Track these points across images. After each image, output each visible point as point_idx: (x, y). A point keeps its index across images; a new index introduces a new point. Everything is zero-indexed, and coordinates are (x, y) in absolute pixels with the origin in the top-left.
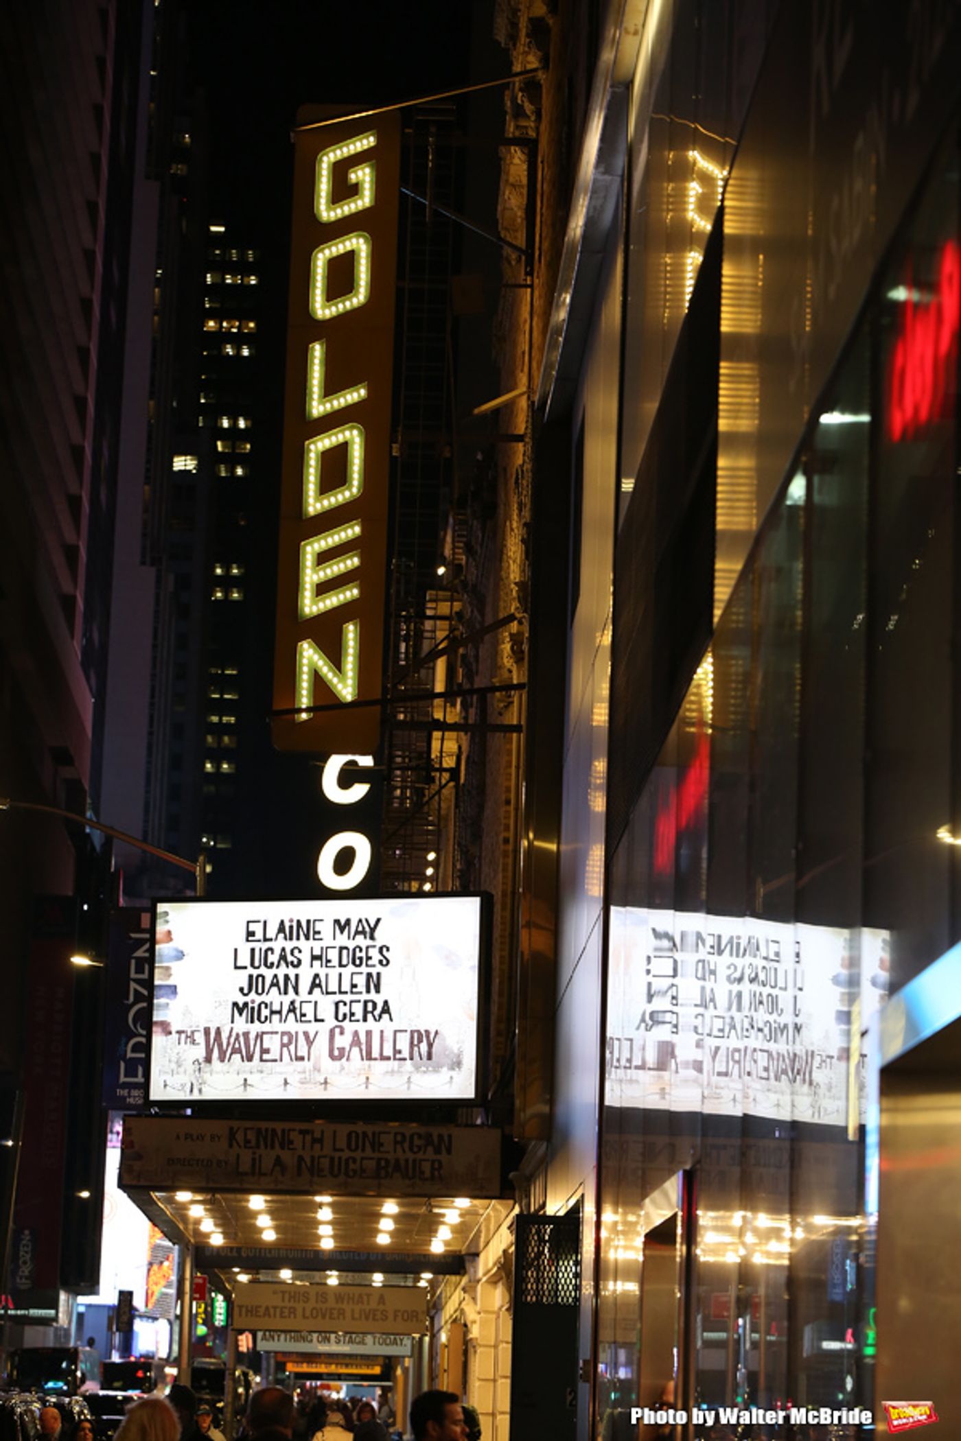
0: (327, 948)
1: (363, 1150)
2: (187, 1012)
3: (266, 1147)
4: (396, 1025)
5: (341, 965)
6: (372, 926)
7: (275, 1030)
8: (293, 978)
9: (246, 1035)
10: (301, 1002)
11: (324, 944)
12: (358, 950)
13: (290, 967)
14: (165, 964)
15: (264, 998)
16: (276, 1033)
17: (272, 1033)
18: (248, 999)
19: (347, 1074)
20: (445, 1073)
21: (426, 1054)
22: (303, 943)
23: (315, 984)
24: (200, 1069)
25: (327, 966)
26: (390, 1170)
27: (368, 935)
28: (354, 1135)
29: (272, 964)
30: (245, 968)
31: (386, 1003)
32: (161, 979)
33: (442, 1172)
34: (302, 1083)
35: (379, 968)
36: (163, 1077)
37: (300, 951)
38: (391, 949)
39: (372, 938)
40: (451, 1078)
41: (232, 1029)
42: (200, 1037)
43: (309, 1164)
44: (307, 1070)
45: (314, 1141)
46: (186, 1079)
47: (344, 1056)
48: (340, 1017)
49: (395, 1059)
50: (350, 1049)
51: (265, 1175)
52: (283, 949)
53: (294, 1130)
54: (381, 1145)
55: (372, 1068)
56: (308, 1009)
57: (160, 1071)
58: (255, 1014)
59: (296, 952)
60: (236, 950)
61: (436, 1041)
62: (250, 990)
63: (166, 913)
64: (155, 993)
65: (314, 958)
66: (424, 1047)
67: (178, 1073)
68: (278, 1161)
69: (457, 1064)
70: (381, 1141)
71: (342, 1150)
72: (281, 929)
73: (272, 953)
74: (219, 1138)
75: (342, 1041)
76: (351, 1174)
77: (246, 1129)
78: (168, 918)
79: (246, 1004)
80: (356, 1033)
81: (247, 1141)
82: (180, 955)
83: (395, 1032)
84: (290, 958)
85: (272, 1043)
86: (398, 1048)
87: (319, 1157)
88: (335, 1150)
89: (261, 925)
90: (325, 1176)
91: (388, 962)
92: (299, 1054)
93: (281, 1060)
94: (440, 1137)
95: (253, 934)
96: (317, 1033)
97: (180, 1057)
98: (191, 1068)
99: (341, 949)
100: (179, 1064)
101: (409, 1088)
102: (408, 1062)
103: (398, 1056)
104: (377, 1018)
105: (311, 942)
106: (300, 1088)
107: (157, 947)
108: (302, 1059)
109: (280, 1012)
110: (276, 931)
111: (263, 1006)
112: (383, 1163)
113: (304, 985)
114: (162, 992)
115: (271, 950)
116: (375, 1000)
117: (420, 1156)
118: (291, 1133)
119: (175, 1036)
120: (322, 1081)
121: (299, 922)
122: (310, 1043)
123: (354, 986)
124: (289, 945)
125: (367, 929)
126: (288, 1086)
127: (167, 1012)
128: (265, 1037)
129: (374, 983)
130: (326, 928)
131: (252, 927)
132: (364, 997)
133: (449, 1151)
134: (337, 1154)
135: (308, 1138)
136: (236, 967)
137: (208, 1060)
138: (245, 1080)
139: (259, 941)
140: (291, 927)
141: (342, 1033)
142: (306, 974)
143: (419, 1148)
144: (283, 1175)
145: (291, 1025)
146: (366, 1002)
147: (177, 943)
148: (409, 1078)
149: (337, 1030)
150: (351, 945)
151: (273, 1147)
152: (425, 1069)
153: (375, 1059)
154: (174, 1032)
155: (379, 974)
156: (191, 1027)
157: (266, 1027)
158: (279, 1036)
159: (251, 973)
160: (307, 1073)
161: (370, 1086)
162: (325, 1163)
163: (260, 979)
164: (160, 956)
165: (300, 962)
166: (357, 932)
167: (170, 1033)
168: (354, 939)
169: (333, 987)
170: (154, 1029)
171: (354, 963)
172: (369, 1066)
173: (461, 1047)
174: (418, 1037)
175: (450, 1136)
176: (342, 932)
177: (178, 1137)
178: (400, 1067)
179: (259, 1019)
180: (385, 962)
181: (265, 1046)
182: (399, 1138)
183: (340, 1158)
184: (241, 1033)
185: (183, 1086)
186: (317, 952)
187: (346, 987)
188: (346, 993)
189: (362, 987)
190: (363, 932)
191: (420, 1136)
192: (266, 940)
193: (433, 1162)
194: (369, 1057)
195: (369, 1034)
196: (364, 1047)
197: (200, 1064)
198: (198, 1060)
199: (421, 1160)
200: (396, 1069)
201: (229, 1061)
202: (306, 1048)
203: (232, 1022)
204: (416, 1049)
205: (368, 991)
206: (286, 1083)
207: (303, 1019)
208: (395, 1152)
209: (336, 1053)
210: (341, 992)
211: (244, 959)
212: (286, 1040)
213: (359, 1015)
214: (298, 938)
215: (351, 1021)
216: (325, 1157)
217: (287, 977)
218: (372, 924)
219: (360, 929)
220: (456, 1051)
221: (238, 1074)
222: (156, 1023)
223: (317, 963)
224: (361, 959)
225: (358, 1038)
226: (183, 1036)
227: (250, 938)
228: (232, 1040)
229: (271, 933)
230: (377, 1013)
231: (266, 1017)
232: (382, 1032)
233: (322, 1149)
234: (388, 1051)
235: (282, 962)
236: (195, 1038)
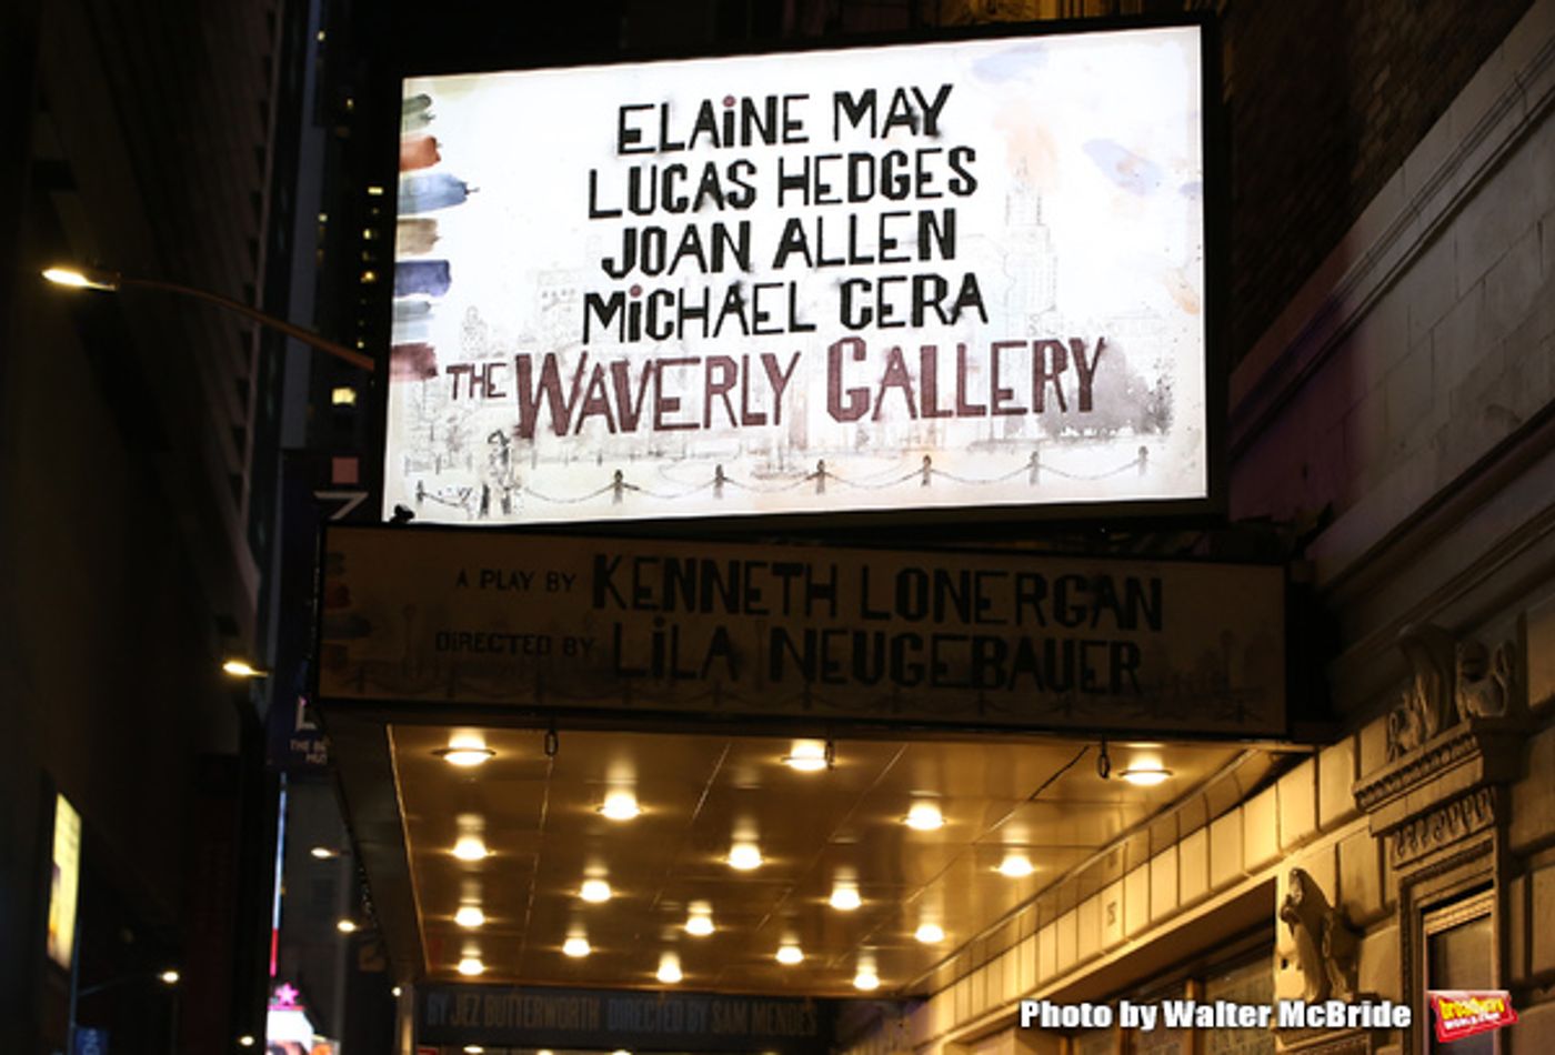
0: (818, 159)
1: (939, 617)
2: (472, 325)
3: (690, 608)
4: (997, 330)
5: (854, 197)
6: (930, 102)
7: (690, 355)
8: (734, 232)
9: (620, 369)
10: (757, 287)
11: (812, 150)
12: (895, 159)
13: (726, 204)
14: (420, 216)
15: (664, 281)
16: (696, 361)
17: (685, 361)
18: (623, 285)
19: (876, 451)
20: (1127, 442)
21: (1076, 397)
22: (758, 151)
23: (792, 241)
24: (505, 454)
25: (818, 202)
26: (1008, 666)
27: (921, 126)
28: (913, 578)
29: (683, 202)
30: (618, 213)
31: (970, 280)
32: (411, 249)
33: (1136, 672)
34: (761, 477)
35: (950, 200)
36: (415, 477)
37: (752, 170)
38: (978, 156)
39: (932, 131)
40: (1143, 451)
41: (585, 355)
42: (506, 380)
43: (801, 651)
44: (774, 445)
45: (814, 592)
46: (471, 479)
47: (867, 409)
48: (856, 318)
49: (996, 412)
50: (883, 391)
51: (690, 676)
52: (710, 168)
53: (763, 565)
54: (985, 604)
55: (939, 437)
56: (774, 303)
57: (408, 462)
58: (636, 319)
59: (742, 171)
60: (593, 174)
61: (1101, 363)
62: (629, 264)
63: (425, 100)
64: (397, 281)
65: (786, 183)
66: (1070, 380)
67: (451, 465)
68: (721, 641)
69: (1157, 417)
70: (984, 594)
71: (886, 616)
72: (705, 119)
73: (684, 177)
74: (568, 582)
75: (862, 374)
76: (909, 675)
77: (640, 560)
78: (430, 110)
79: (618, 298)
80: (896, 354)
81: (640, 591)
82: (458, 193)
83: (996, 347)
84: (726, 186)
85: (686, 386)
86: (1002, 385)
87: (826, 633)
88: (867, 614)
89: (656, 113)
90: (842, 681)
91: (972, 184)
92: (753, 408)
93: (707, 425)
94: (1132, 585)
95: (635, 135)
96: (797, 355)
97: (456, 428)
98: (479, 449)
99: (855, 159)
100: (454, 444)
101: (1033, 480)
102: (1031, 417)
103: (1003, 405)
104: (949, 317)
105: (779, 148)
106: (754, 489)
107: (403, 176)
108: (760, 419)
109: (702, 313)
110: (693, 125)
111: (661, 299)
112: (989, 651)
113: (764, 246)
114: (414, 278)
115: (682, 169)
116: (943, 275)
117: (1083, 632)
118: (755, 571)
119: (444, 378)
120: (813, 469)
121: (747, 103)
122: (779, 380)
123: (887, 244)
124: (723, 158)
125: (919, 112)
126: (725, 484)
127: (427, 323)
128: (666, 370)
129: (940, 234)
130: (816, 116)
131: (632, 121)
132: (916, 267)
133: (1155, 623)
134: (872, 627)
135: (798, 584)
136: (595, 214)
137: (526, 430)
138: (619, 474)
139: (651, 150)
140: (729, 116)
141: (860, 355)
142: (767, 225)
143: (1080, 611)
144: (734, 678)
145: (731, 340)
146: (919, 281)
147: (451, 164)
148: (1035, 456)
149: (848, 349)
150: (879, 149)
151: (707, 607)
152: (1075, 434)
153: (947, 414)
154: (441, 370)
155: (950, 215)
156: (482, 356)
157: (670, 348)
158: (702, 367)
159: (630, 225)
160: (775, 452)
161: (933, 478)
162: (843, 647)
163: (654, 238)
164: (409, 196)
165: (751, 194)
166: (893, 120)
167: (433, 372)
168: (885, 135)
169: (836, 246)
170: (394, 365)
171: (887, 191)
172: (932, 432)
173: (1165, 376)
174: (1050, 357)
175: (1156, 585)
176: (855, 121)
177: (462, 579)
178: (1008, 430)
179: (651, 331)
180: (965, 185)
181: (666, 393)
182: (1029, 587)
183: (880, 636)
184: (606, 364)
185: (465, 494)
186: (794, 169)
187: (868, 244)
188: (870, 260)
189: (907, 246)
190: (908, 120)
191: (1081, 584)
192: (666, 147)
193: (1116, 647)
194: (931, 410)
195: (929, 354)
196: (916, 386)
197: (505, 442)
198: (499, 433)
199: (1085, 644)
200: (999, 435)
201: (577, 431)
202: (770, 396)
203: (586, 340)
204: (1049, 384)
205: (925, 254)
206: (720, 478)
207: (762, 326)
208: (1019, 621)
209: (846, 402)
210: (854, 260)
211: (614, 194)
212: (718, 376)
213: (903, 310)
214: (746, 141)
215: (881, 325)
216: (843, 632)
217: (719, 231)
218: (930, 101)
219: (901, 110)
220: (1152, 387)
221: (600, 461)
222: (399, 349)
223: (794, 196)
224: (904, 180)
225: (902, 366)
226: (465, 378)
227: (628, 146)
228: (585, 382)
229: (680, 130)
230: (946, 304)
231: (669, 325)
232: (962, 348)
233: (833, 613)
234: (979, 394)
235: (707, 195)
236: (494, 380)
